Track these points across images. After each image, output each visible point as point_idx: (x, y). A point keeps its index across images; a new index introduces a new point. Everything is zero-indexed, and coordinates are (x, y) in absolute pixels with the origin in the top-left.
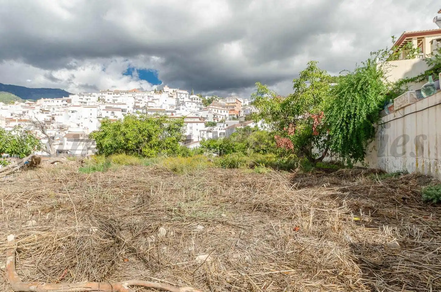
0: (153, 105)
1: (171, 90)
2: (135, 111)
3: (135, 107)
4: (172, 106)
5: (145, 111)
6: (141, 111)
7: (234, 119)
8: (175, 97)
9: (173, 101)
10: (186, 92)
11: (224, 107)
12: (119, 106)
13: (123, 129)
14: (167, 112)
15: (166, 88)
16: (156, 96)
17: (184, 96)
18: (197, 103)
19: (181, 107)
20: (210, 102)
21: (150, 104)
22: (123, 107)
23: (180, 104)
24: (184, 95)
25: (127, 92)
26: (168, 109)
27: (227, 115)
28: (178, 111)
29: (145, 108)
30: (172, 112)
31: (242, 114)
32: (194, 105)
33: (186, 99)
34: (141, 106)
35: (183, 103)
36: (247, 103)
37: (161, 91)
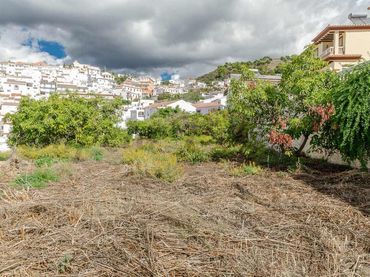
0: (63, 80)
1: (81, 66)
2: (42, 86)
3: (43, 82)
4: (83, 83)
5: (54, 86)
6: (49, 86)
7: (147, 98)
8: (86, 73)
9: (85, 78)
10: (97, 68)
11: (137, 85)
12: (23, 80)
13: (52, 111)
14: (79, 88)
15: (76, 64)
16: (65, 71)
17: (96, 73)
18: (110, 81)
19: (94, 84)
20: (123, 80)
21: (59, 79)
22: (27, 81)
23: (91, 81)
24: (95, 71)
25: (32, 65)
26: (79, 86)
27: (141, 94)
28: (90, 88)
29: (53, 83)
30: (84, 89)
31: (155, 94)
32: (107, 82)
33: (98, 76)
34: (50, 81)
35: (96, 80)
36: (159, 83)
37: (71, 66)
